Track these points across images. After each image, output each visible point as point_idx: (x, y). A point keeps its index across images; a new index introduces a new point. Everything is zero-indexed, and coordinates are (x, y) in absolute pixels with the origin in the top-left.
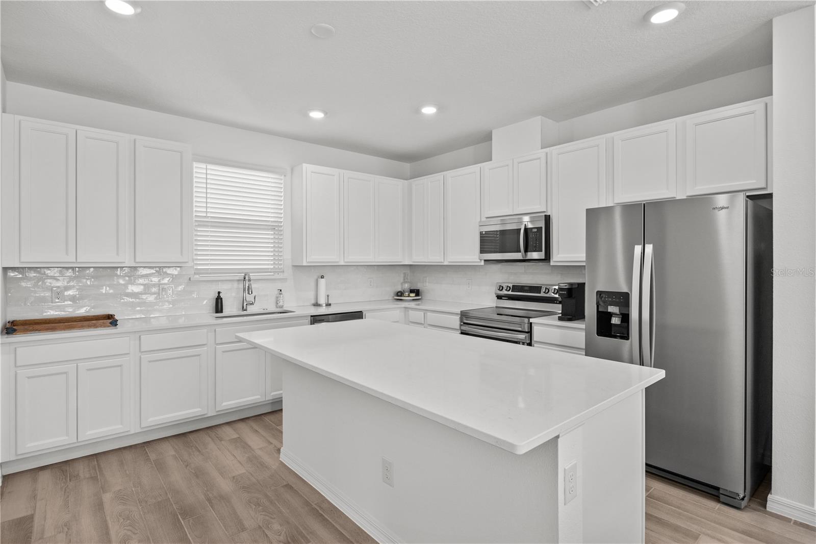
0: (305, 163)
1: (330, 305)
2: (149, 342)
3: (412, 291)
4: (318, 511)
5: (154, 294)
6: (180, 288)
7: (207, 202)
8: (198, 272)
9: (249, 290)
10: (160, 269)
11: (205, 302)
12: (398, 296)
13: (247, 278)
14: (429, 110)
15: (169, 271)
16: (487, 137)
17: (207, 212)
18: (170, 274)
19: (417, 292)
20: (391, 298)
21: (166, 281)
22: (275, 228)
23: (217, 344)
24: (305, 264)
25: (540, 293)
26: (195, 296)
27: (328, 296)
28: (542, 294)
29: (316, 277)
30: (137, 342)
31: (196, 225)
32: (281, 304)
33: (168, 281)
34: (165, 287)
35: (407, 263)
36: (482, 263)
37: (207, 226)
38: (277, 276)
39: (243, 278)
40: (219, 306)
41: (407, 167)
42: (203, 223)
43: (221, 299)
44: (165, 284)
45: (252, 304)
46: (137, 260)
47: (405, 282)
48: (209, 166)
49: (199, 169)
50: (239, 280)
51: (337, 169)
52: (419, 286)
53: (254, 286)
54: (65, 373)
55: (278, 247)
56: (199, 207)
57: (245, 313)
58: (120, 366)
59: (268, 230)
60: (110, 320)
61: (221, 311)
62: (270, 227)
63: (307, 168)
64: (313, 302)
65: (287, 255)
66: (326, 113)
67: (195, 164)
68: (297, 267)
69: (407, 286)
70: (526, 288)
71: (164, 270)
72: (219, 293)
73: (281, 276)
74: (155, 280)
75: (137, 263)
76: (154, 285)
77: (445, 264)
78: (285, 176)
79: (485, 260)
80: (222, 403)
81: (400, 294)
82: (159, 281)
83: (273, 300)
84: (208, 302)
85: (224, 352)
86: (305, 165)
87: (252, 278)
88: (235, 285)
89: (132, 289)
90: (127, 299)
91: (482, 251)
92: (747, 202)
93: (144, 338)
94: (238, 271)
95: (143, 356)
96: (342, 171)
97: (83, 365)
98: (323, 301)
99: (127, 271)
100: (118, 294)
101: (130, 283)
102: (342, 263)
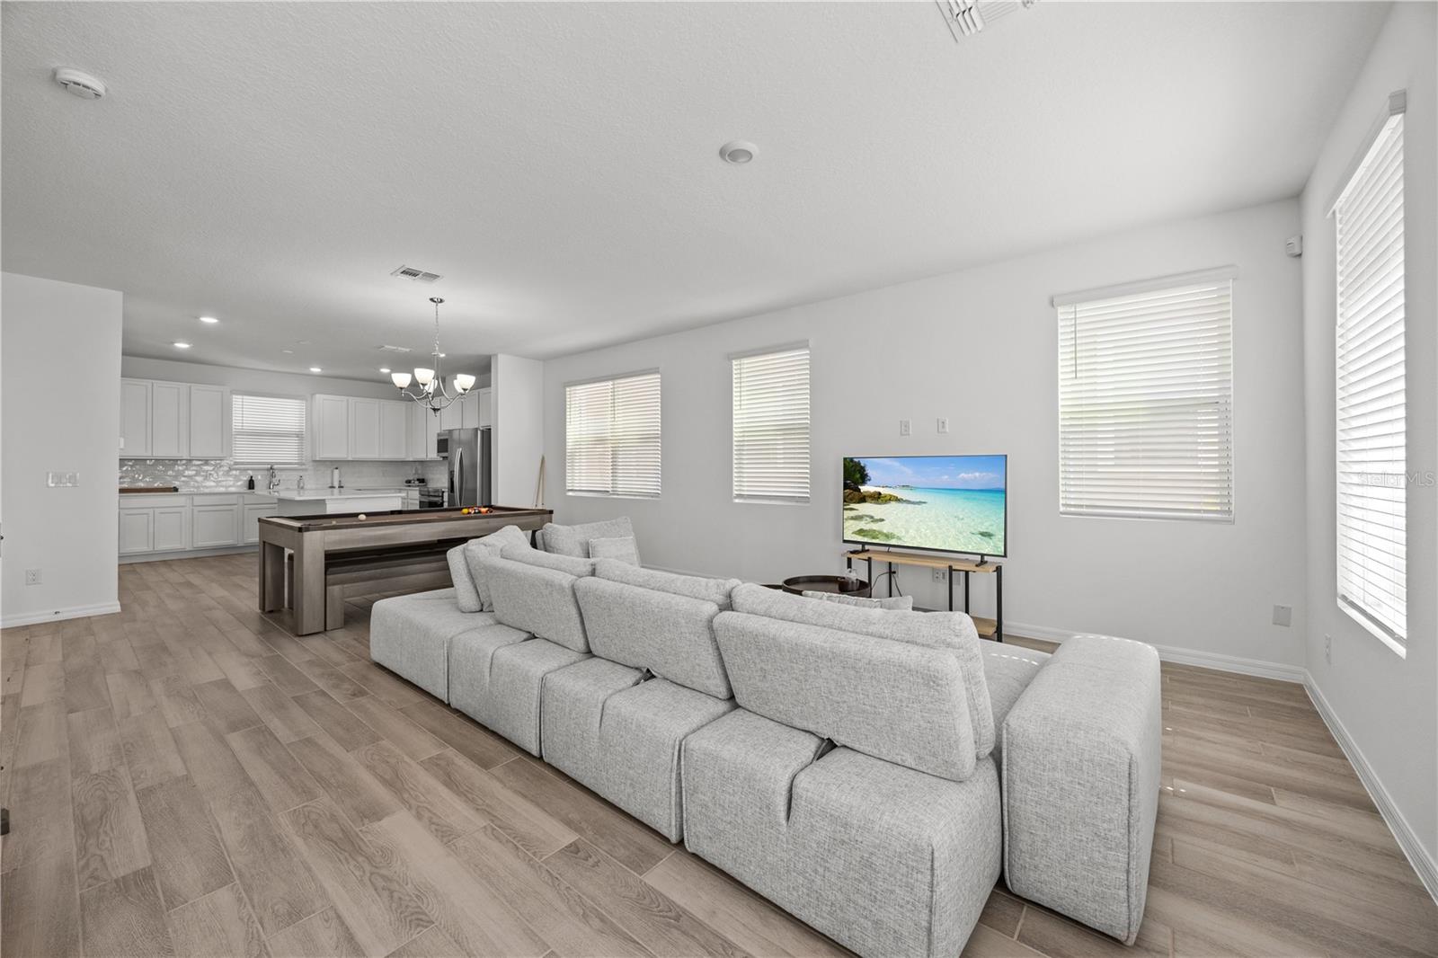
0: (319, 393)
1: (342, 487)
2: (198, 500)
3: (418, 480)
5: (202, 476)
6: (221, 473)
7: (243, 420)
8: (235, 463)
9: (273, 476)
10: (207, 461)
11: (240, 483)
12: (406, 483)
13: (273, 468)
15: (213, 462)
17: (243, 426)
18: (214, 465)
19: (423, 481)
20: (402, 485)
21: (211, 468)
22: (299, 435)
23: (243, 504)
24: (320, 459)
26: (233, 477)
27: (340, 481)
29: (332, 469)
30: (191, 501)
31: (234, 434)
32: (302, 485)
33: (213, 469)
34: (211, 472)
35: (411, 460)
37: (242, 435)
38: (301, 467)
39: (270, 468)
40: (251, 484)
42: (240, 433)
43: (253, 481)
44: (211, 470)
45: (277, 484)
47: (415, 474)
48: (245, 397)
49: (237, 400)
50: (267, 469)
51: (346, 397)
52: (426, 477)
53: (276, 472)
54: (147, 514)
55: (301, 448)
56: (237, 423)
57: (272, 489)
58: (179, 512)
59: (292, 437)
60: (176, 489)
61: (253, 488)
62: (293, 435)
63: (319, 397)
64: (330, 485)
65: (308, 454)
66: (322, 369)
67: (234, 396)
68: (317, 462)
69: (417, 477)
71: (210, 462)
72: (252, 477)
73: (304, 467)
74: (203, 468)
75: (192, 457)
76: (203, 471)
77: (423, 460)
78: (305, 401)
79: (439, 457)
80: (248, 539)
81: (408, 482)
82: (206, 469)
83: (295, 482)
84: (243, 482)
85: (250, 510)
86: (318, 395)
87: (276, 468)
88: (265, 472)
89: (187, 473)
90: (183, 479)
91: (439, 452)
92: (483, 431)
93: (195, 498)
94: (268, 464)
95: (196, 509)
96: (350, 399)
97: (157, 511)
98: (336, 484)
99: (184, 462)
100: (178, 475)
101: (187, 469)
102: (350, 459)
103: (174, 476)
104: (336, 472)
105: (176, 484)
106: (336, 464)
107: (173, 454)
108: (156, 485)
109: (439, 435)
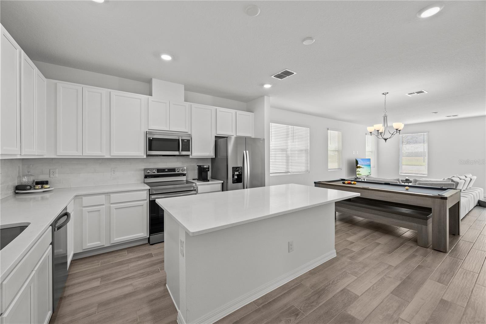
4: (266, 305)
14: (166, 57)
25: (175, 172)
28: (176, 172)
36: (145, 157)
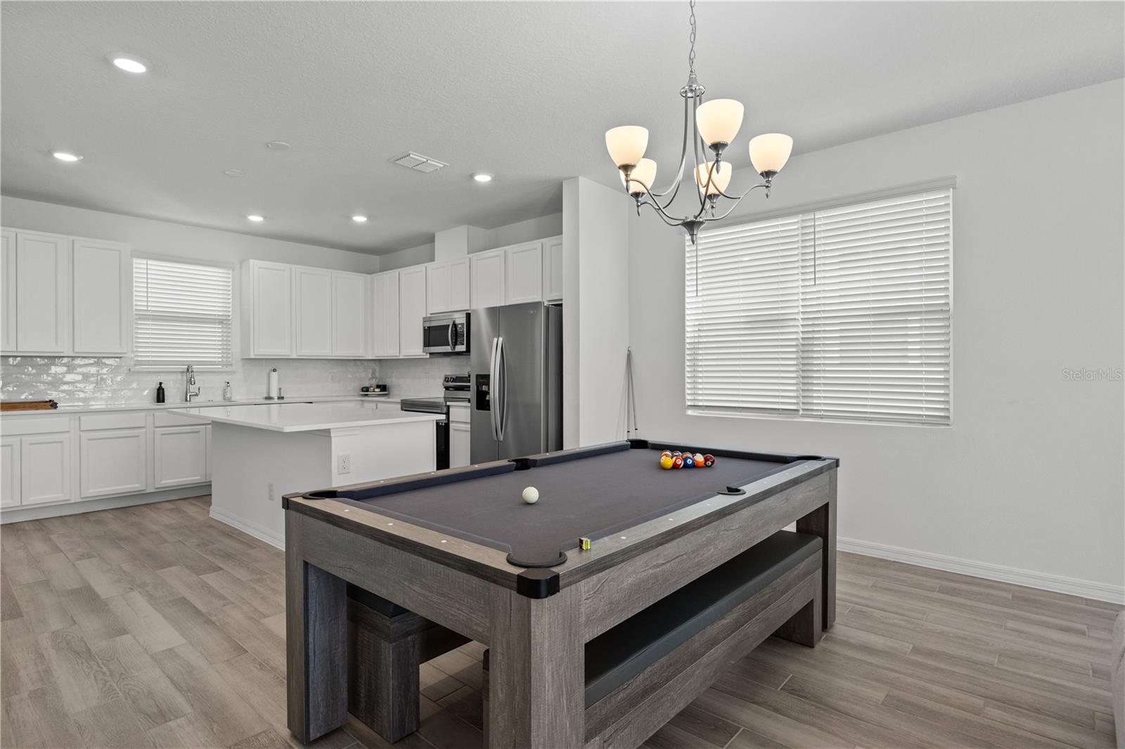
0: (252, 259)
1: (283, 398)
2: (88, 421)
3: (378, 386)
5: (92, 383)
6: (119, 379)
7: (147, 297)
8: (138, 363)
9: (191, 382)
10: (99, 360)
11: (145, 393)
12: (363, 391)
13: (190, 370)
15: (108, 361)
16: (431, 239)
17: (147, 306)
18: (108, 365)
19: (383, 388)
20: (356, 394)
21: (105, 371)
22: (223, 321)
23: (156, 427)
24: (252, 357)
26: (134, 385)
27: (280, 389)
29: (268, 371)
30: (77, 422)
31: (136, 319)
32: (228, 395)
33: (107, 371)
34: (105, 377)
35: (370, 358)
37: (148, 319)
38: (225, 369)
39: (186, 370)
40: (160, 396)
41: (376, 259)
42: (145, 317)
43: (163, 389)
44: (104, 374)
45: (197, 395)
46: (76, 350)
47: (372, 378)
48: (150, 262)
49: (139, 265)
50: (181, 372)
51: (288, 265)
52: (387, 382)
53: (197, 378)
54: (11, 445)
55: (226, 340)
56: (140, 301)
57: (188, 404)
58: (61, 442)
59: (214, 323)
60: (53, 405)
61: (163, 401)
62: (217, 321)
63: (254, 264)
64: (266, 395)
65: (236, 349)
66: (265, 218)
67: (135, 260)
68: (249, 361)
69: (374, 382)
70: (465, 379)
71: (103, 360)
72: (161, 383)
73: (229, 369)
74: (93, 370)
75: (76, 353)
76: (93, 375)
77: (401, 358)
78: (233, 270)
79: (430, 354)
80: (161, 481)
81: (365, 389)
82: (98, 371)
83: (220, 392)
84: (149, 392)
85: (162, 434)
86: (252, 261)
87: (194, 370)
88: (179, 376)
89: (69, 378)
90: (65, 387)
91: (425, 345)
92: (547, 309)
93: (84, 418)
94: (182, 363)
95: (83, 434)
96: (294, 267)
97: (26, 439)
98: (274, 394)
99: (65, 360)
100: (56, 383)
101: (68, 372)
102: (294, 356)
103: (49, 383)
104: (274, 375)
105: (53, 395)
106: (274, 364)
107: (49, 348)
108: (23, 397)
109: (425, 320)
